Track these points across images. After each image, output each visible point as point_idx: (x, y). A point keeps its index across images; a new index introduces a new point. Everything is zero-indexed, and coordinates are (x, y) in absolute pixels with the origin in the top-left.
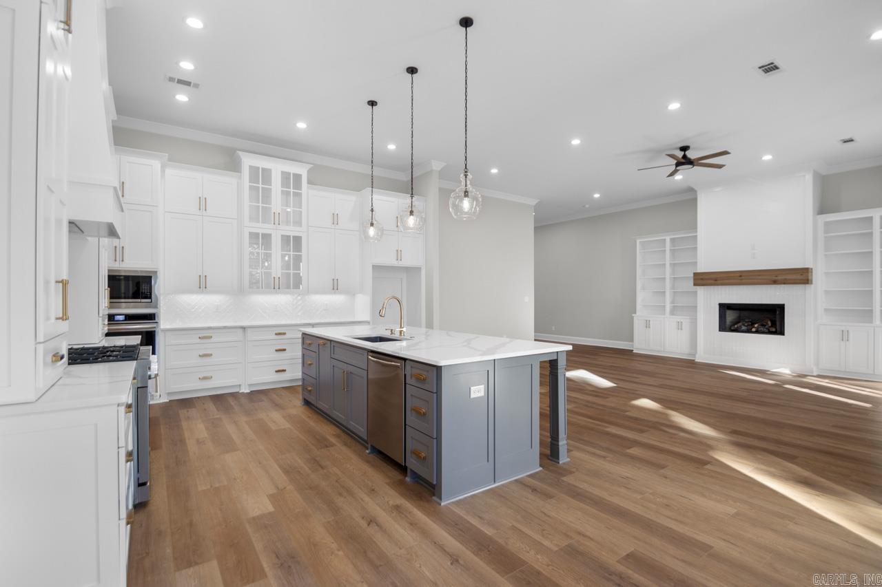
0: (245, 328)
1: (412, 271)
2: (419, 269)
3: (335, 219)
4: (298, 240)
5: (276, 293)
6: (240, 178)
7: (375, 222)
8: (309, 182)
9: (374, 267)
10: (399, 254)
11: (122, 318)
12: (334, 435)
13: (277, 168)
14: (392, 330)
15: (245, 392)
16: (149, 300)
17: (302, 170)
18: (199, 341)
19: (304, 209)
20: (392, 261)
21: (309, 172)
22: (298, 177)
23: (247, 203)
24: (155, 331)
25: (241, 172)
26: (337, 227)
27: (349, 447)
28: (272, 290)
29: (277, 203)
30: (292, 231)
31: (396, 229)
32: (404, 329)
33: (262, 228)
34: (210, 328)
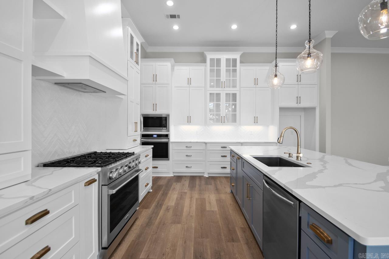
0: (206, 143)
1: (309, 111)
2: (314, 109)
3: (256, 81)
4: (234, 95)
5: (223, 125)
6: (206, 66)
7: (278, 74)
8: (241, 62)
9: (281, 109)
10: (298, 99)
11: (156, 136)
12: (241, 228)
13: (224, 56)
14: (290, 154)
15: (206, 176)
16: (166, 128)
17: (237, 56)
18: (186, 148)
19: (238, 78)
20: (293, 104)
21: (241, 57)
22: (235, 61)
23: (208, 78)
24: (168, 143)
25: (206, 63)
26: (257, 86)
27: (249, 248)
28: (221, 123)
29: (223, 76)
30: (231, 91)
31: (297, 83)
32: (301, 155)
33: (215, 90)
34: (190, 142)
